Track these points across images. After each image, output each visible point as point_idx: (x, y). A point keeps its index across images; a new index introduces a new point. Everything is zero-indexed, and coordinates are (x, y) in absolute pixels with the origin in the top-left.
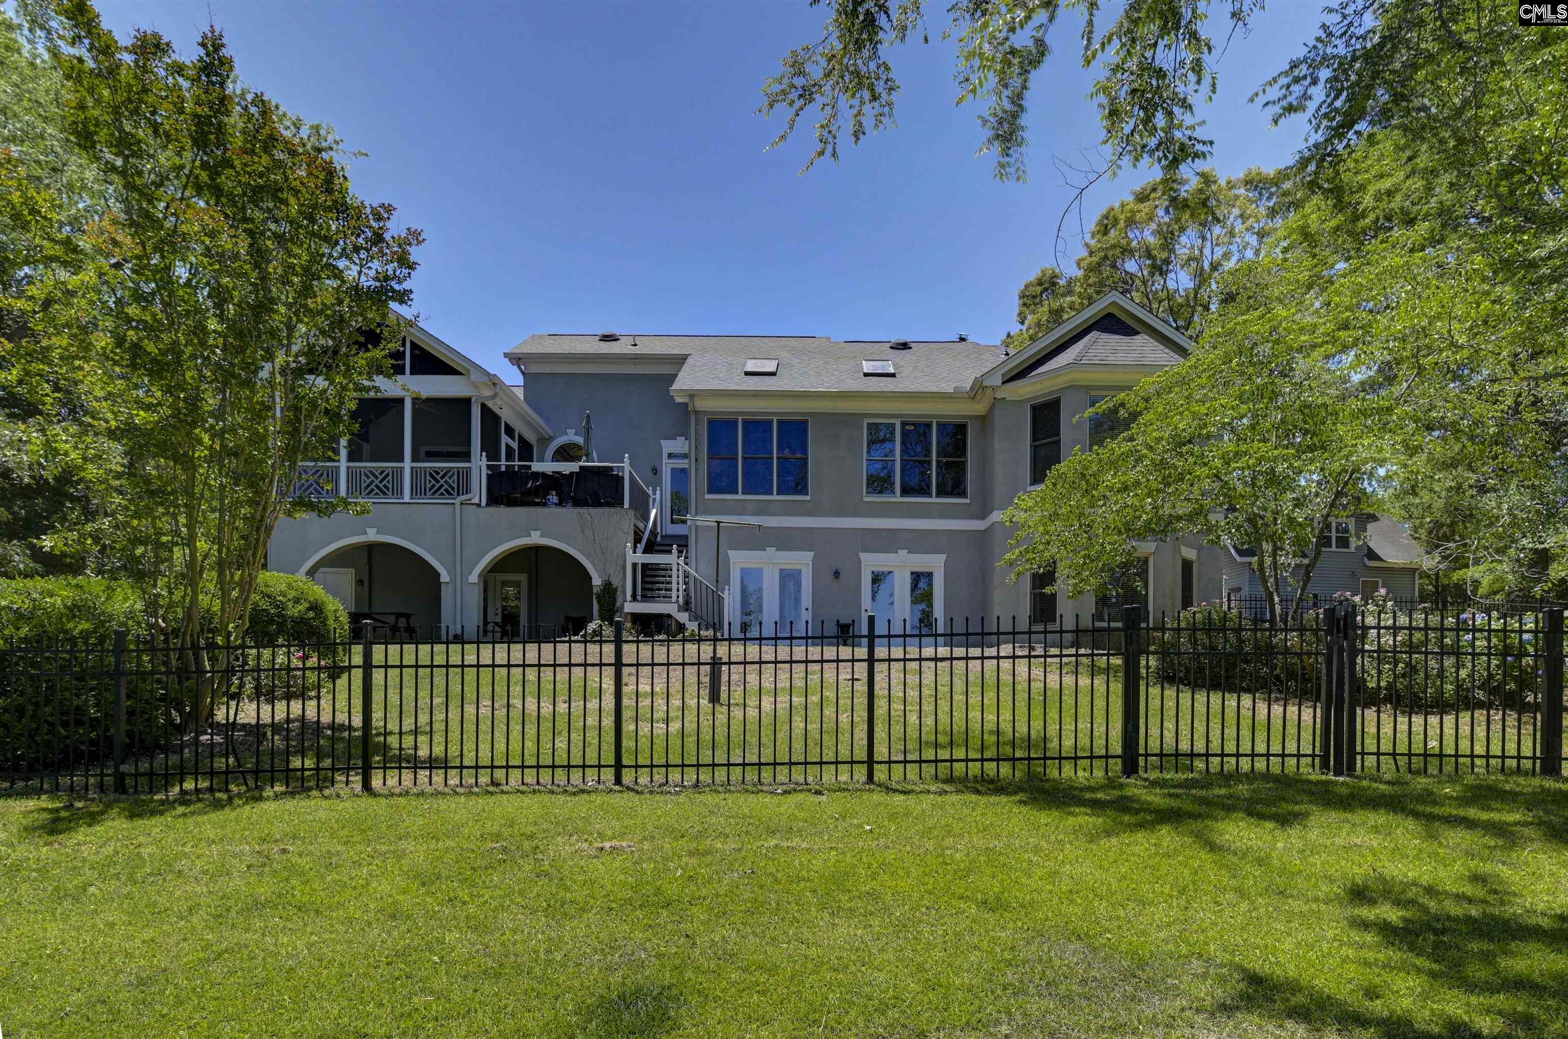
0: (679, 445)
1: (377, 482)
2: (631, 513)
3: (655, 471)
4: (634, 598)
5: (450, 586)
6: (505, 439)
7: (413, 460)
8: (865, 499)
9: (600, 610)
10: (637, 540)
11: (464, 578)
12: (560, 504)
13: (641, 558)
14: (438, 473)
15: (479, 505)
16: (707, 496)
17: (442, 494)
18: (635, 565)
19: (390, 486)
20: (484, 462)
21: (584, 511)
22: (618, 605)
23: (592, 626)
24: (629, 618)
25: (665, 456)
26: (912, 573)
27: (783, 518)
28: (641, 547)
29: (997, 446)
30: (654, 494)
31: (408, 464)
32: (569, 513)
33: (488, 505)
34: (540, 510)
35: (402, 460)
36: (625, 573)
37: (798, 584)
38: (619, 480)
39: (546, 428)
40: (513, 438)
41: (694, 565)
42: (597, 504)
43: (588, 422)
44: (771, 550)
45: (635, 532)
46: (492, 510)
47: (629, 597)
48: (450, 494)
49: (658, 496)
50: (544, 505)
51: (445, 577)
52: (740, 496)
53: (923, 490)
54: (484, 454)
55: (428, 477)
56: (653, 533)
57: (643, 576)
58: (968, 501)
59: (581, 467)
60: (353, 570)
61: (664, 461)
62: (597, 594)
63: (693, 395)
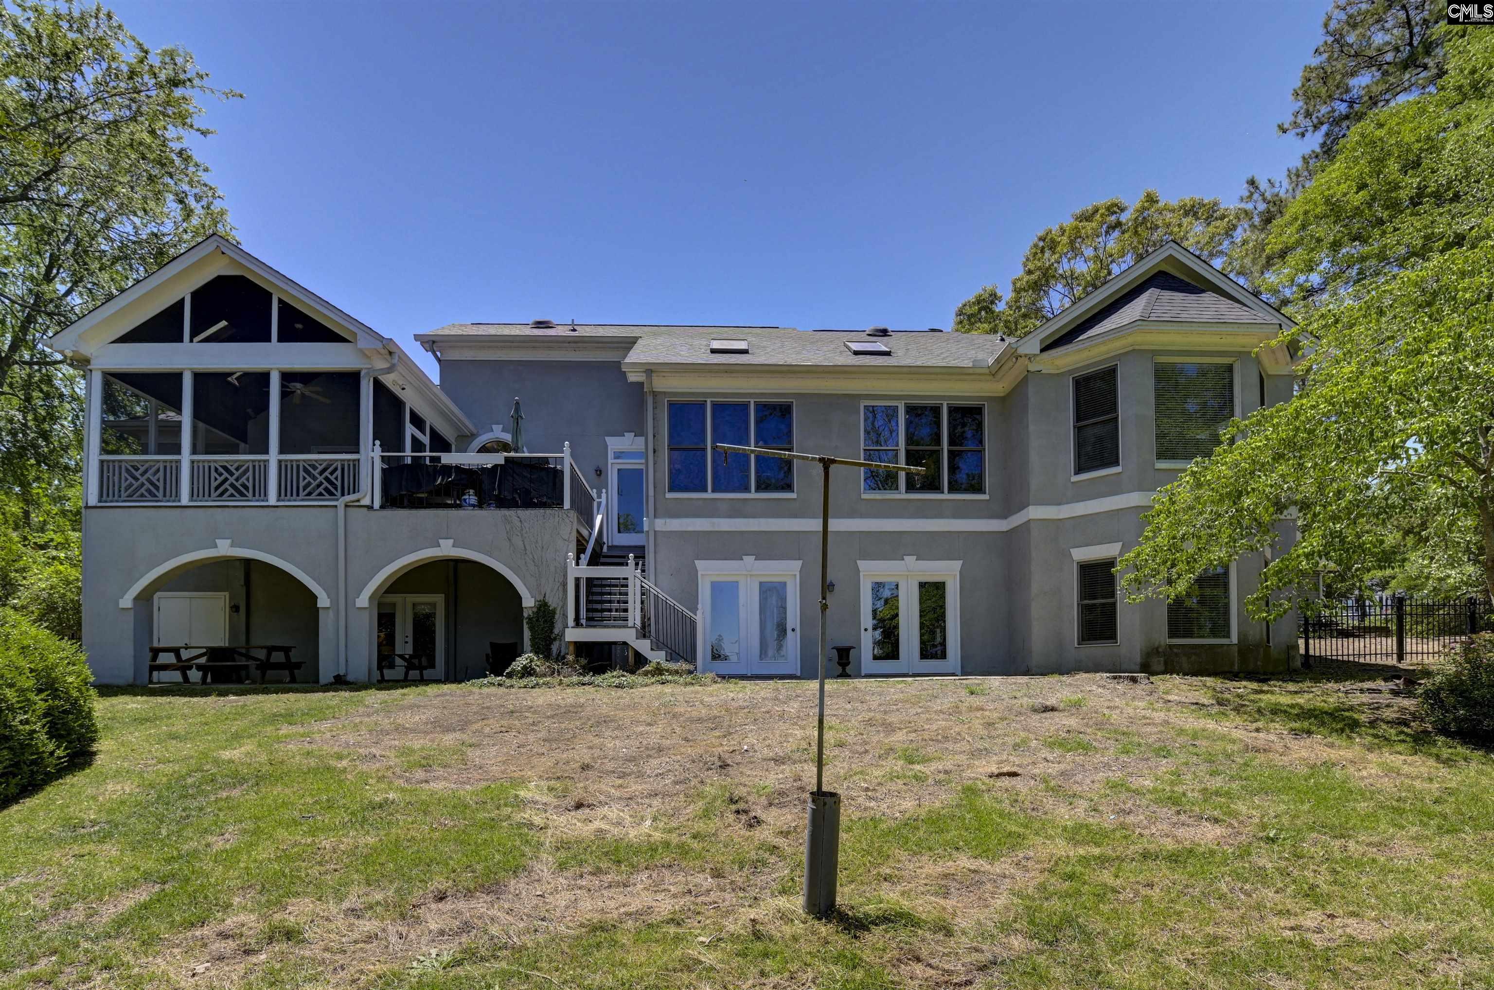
0: (627, 442)
1: (232, 480)
2: (573, 515)
3: (599, 472)
4: (578, 623)
5: (331, 612)
6: (410, 429)
7: (282, 451)
8: (864, 496)
9: (533, 639)
10: (581, 550)
11: (349, 602)
12: (480, 505)
13: (586, 571)
14: (315, 468)
15: (370, 508)
16: (669, 495)
17: (320, 494)
18: (577, 580)
19: (250, 485)
20: (377, 453)
21: (511, 513)
22: (556, 631)
23: (521, 662)
24: (572, 648)
25: (610, 455)
26: (922, 585)
27: (762, 521)
28: (585, 558)
29: (1032, 428)
30: (599, 497)
31: (273, 456)
32: (491, 516)
33: (382, 507)
34: (453, 513)
35: (266, 451)
36: (565, 591)
37: (783, 599)
38: (557, 475)
39: (467, 422)
40: (423, 432)
41: (652, 577)
42: (528, 504)
43: (517, 410)
44: (749, 560)
45: (578, 541)
46: (389, 513)
47: (571, 622)
48: (331, 494)
49: (603, 500)
50: (458, 506)
51: (323, 601)
52: (709, 495)
53: (932, 484)
54: (378, 442)
55: (302, 473)
56: (599, 542)
57: (589, 593)
58: (985, 497)
59: (506, 459)
60: (227, 594)
61: (610, 461)
62: (530, 619)
63: (650, 370)
